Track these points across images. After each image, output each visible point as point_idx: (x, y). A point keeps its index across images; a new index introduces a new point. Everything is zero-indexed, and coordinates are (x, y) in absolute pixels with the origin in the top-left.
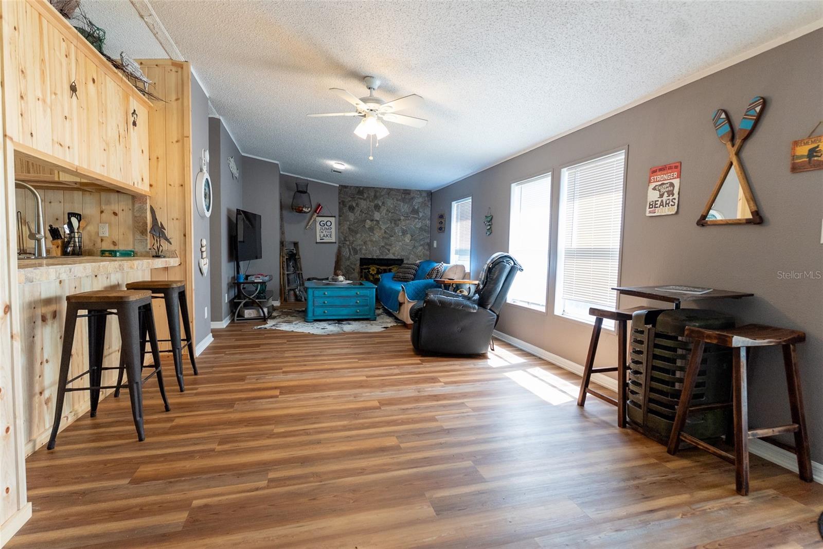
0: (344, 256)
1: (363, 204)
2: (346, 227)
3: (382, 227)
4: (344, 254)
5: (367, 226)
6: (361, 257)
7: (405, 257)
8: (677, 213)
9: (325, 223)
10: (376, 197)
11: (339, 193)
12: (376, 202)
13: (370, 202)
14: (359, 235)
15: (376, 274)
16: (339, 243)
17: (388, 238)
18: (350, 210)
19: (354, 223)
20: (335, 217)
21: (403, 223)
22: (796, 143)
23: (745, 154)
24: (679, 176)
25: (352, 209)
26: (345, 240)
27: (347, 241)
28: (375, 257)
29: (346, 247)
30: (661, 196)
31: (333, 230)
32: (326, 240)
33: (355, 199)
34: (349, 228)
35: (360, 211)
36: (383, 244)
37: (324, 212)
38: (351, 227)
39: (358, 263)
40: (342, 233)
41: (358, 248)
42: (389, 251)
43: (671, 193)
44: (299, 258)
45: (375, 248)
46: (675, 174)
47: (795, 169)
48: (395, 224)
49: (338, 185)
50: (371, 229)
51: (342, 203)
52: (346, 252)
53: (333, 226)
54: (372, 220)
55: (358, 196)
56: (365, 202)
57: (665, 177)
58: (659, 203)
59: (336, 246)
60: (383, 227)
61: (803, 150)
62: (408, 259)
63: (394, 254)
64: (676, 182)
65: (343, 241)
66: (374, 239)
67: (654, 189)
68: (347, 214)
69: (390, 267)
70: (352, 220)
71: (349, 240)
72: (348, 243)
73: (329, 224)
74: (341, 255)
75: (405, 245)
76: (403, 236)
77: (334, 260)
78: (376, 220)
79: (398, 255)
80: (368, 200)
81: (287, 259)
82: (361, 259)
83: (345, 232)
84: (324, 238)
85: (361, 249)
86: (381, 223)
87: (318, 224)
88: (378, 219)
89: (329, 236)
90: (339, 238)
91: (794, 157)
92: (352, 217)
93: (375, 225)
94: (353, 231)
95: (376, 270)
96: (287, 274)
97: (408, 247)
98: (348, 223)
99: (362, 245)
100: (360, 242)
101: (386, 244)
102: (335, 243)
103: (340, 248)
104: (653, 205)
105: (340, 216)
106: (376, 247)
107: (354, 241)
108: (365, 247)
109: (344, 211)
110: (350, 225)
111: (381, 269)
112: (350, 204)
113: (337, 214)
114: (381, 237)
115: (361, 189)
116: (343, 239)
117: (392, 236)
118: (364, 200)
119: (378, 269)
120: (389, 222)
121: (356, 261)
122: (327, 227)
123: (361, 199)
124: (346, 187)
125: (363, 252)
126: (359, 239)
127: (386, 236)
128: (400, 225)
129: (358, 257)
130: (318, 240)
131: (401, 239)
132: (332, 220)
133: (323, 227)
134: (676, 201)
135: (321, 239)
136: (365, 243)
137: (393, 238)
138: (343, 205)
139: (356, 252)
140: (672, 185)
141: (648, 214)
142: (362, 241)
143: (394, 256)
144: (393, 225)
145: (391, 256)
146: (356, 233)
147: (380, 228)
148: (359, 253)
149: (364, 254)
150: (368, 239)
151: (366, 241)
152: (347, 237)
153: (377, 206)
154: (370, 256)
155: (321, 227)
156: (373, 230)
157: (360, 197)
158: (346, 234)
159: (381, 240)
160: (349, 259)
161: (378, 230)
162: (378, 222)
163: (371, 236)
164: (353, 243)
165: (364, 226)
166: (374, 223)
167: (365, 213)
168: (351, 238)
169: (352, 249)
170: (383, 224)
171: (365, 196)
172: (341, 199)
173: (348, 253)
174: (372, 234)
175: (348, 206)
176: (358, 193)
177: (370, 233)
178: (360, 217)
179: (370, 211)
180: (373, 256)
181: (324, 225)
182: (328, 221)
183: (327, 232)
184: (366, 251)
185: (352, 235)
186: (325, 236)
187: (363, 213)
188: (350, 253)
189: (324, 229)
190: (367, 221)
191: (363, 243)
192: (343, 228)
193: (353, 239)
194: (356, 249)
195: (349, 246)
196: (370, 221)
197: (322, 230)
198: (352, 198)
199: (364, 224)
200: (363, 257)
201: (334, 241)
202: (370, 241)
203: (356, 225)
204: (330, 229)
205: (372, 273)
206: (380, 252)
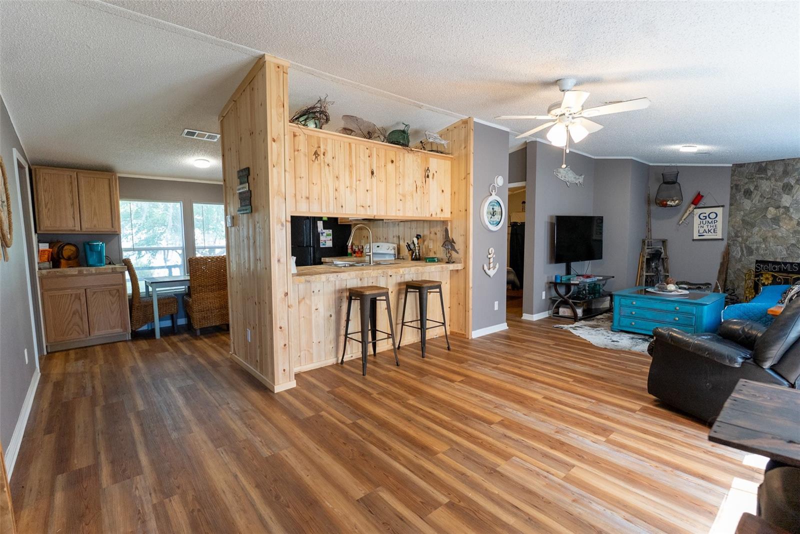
0: (734, 257)
1: (766, 186)
2: (738, 219)
3: (793, 216)
4: (734, 254)
5: (769, 216)
6: (757, 259)
9: (707, 215)
10: (786, 173)
11: (732, 175)
12: (786, 181)
13: (776, 180)
14: (756, 229)
15: (769, 284)
16: (728, 240)
18: (745, 196)
19: (751, 212)
20: (723, 206)
25: (748, 194)
26: (737, 236)
27: (739, 237)
28: (779, 260)
29: (738, 245)
31: (719, 224)
32: (707, 236)
33: (754, 180)
34: (743, 220)
35: (761, 196)
36: (794, 242)
37: (705, 202)
38: (746, 218)
39: (753, 267)
40: (733, 227)
41: (754, 247)
44: (666, 258)
45: (779, 247)
49: (731, 165)
50: (776, 220)
51: (735, 187)
52: (736, 252)
53: (719, 219)
54: (778, 207)
55: (758, 176)
56: (768, 183)
59: (725, 243)
60: (795, 216)
65: (733, 238)
66: (780, 234)
68: (742, 201)
70: (748, 209)
71: (742, 237)
72: (740, 239)
73: (713, 216)
74: (730, 255)
77: (718, 260)
78: (785, 207)
80: (773, 179)
81: (647, 259)
82: (758, 262)
83: (737, 224)
84: (705, 234)
85: (757, 249)
86: (791, 210)
87: (696, 218)
88: (788, 206)
89: (712, 231)
90: (729, 233)
92: (747, 204)
93: (783, 214)
94: (748, 224)
95: (771, 279)
96: (646, 276)
98: (742, 213)
99: (760, 243)
100: (756, 238)
102: (722, 239)
103: (728, 245)
105: (731, 205)
106: (782, 246)
107: (749, 237)
108: (764, 246)
109: (738, 198)
110: (744, 216)
111: (779, 279)
112: (746, 187)
113: (727, 203)
114: (791, 231)
115: (764, 165)
116: (733, 234)
118: (767, 180)
119: (774, 277)
121: (751, 264)
122: (710, 221)
123: (762, 178)
124: (741, 166)
125: (762, 251)
126: (756, 235)
129: (753, 258)
130: (696, 237)
132: (719, 211)
133: (704, 221)
135: (699, 236)
136: (765, 240)
138: (736, 189)
139: (750, 251)
142: (760, 236)
146: (753, 225)
147: (791, 219)
148: (756, 253)
149: (762, 255)
150: (771, 234)
151: (766, 238)
152: (739, 231)
153: (787, 186)
154: (772, 258)
155: (702, 221)
156: (779, 221)
157: (761, 176)
158: (739, 227)
159: (791, 235)
160: (740, 260)
161: (787, 221)
162: (787, 209)
163: (775, 229)
164: (747, 240)
165: (765, 216)
166: (782, 210)
167: (767, 197)
168: (745, 233)
169: (746, 248)
170: (794, 212)
171: (769, 173)
172: (735, 183)
173: (740, 254)
174: (777, 227)
175: (743, 190)
176: (758, 171)
177: (774, 226)
178: (759, 204)
179: (775, 194)
180: (777, 258)
181: (706, 218)
182: (712, 213)
183: (709, 227)
184: (766, 250)
185: (747, 229)
186: (706, 232)
187: (765, 198)
188: (742, 254)
189: (704, 223)
190: (770, 208)
191: (761, 240)
192: (734, 220)
193: (747, 235)
194: (751, 248)
195: (741, 243)
196: (774, 209)
197: (702, 225)
198: (749, 179)
199: (766, 213)
200: (760, 259)
201: (721, 238)
202: (773, 237)
203: (753, 215)
204: (714, 223)
205: (764, 283)
206: (789, 253)
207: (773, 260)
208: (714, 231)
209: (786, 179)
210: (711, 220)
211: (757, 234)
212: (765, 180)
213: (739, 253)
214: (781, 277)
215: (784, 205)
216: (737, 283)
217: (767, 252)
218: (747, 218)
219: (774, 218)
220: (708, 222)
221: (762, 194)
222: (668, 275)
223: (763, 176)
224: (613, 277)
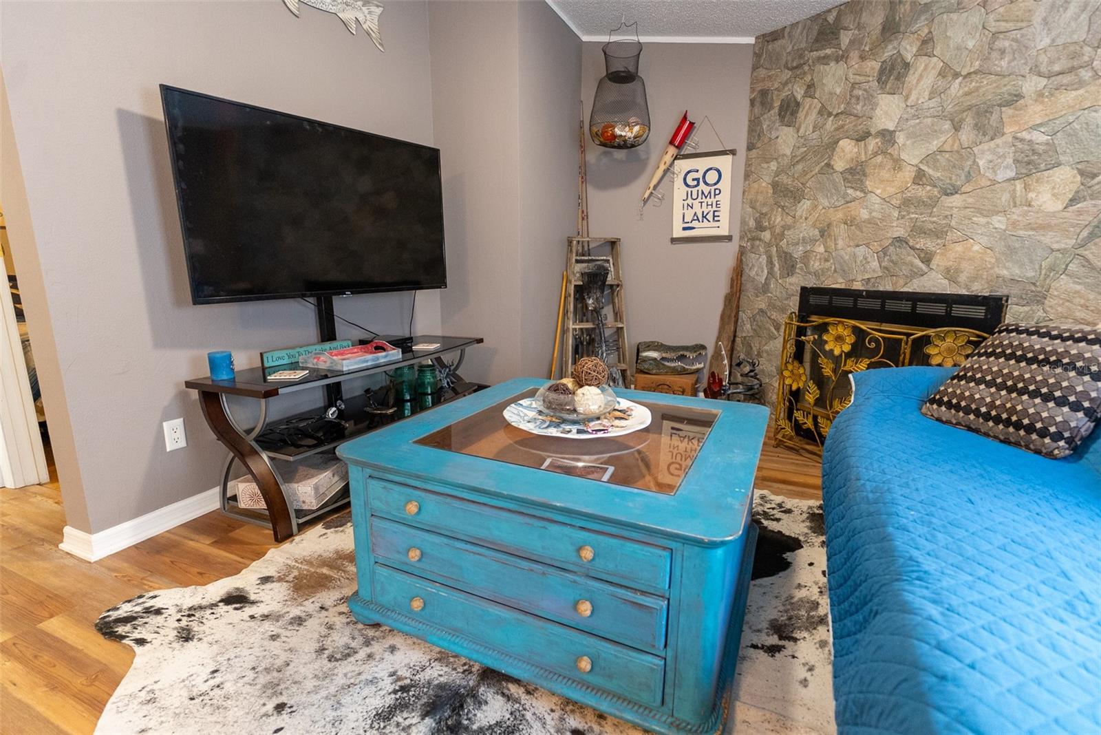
0: (753, 280)
1: (834, 79)
2: (765, 183)
3: (904, 156)
4: (753, 273)
5: (839, 165)
6: (805, 283)
7: (1014, 291)
9: (699, 175)
11: (755, 68)
12: (889, 51)
13: (863, 57)
14: (806, 204)
15: (848, 355)
16: (741, 238)
17: (931, 203)
18: (783, 119)
19: (794, 163)
20: (733, 151)
21: (1035, 113)
25: (789, 110)
26: (761, 228)
27: (764, 229)
28: (857, 286)
29: (762, 250)
31: (725, 199)
32: (702, 229)
33: (806, 68)
34: (775, 185)
35: (820, 113)
36: (900, 232)
37: (697, 140)
38: (784, 179)
39: (794, 305)
41: (798, 252)
42: (927, 260)
44: (618, 286)
45: (861, 251)
48: (978, 127)
49: (751, 40)
50: (856, 174)
51: (761, 99)
52: (758, 269)
53: (725, 185)
54: (862, 137)
55: (815, 54)
56: (841, 68)
59: (732, 248)
60: (912, 154)
62: (1040, 299)
63: (952, 275)
65: (751, 232)
66: (865, 214)
68: (773, 136)
69: (931, 332)
70: (788, 152)
71: (772, 228)
72: (766, 235)
73: (712, 177)
74: (744, 278)
75: (1029, 227)
76: (1019, 185)
77: (721, 288)
78: (883, 133)
79: (974, 279)
80: (854, 55)
81: (575, 286)
82: (805, 292)
83: (760, 198)
84: (695, 224)
85: (806, 256)
86: (901, 138)
87: (679, 182)
88: (891, 127)
89: (710, 217)
90: (743, 222)
92: (786, 140)
93: (875, 154)
94: (786, 194)
95: (850, 339)
96: (575, 330)
97: (1048, 239)
98: (773, 166)
99: (813, 241)
100: (805, 229)
101: (917, 230)
102: (729, 238)
103: (742, 252)
105: (750, 147)
106: (867, 245)
107: (786, 227)
108: (821, 249)
109: (765, 126)
110: (777, 174)
111: (876, 339)
112: (786, 92)
113: (741, 146)
114: (895, 202)
115: (831, 17)
116: (752, 223)
117: (955, 191)
118: (838, 59)
119: (859, 333)
120: (947, 125)
121: (789, 297)
122: (706, 189)
123: (824, 60)
124: (775, 36)
125: (816, 265)
127: (922, 192)
128: (1007, 130)
129: (796, 282)
130: (678, 233)
131: (1005, 197)
132: (724, 163)
133: (695, 190)
135: (684, 229)
136: (825, 232)
137: (956, 200)
138: (762, 104)
139: (789, 266)
142: (814, 226)
143: (953, 280)
144: (966, 136)
145: (934, 282)
146: (797, 196)
147: (897, 164)
148: (801, 269)
149: (816, 274)
150: (840, 215)
151: (829, 225)
152: (766, 214)
153: (893, 68)
154: (841, 280)
155: (689, 190)
156: (865, 175)
157: (822, 53)
158: (764, 204)
159: (896, 214)
160: (765, 288)
161: (885, 174)
162: (887, 136)
163: (854, 200)
164: (782, 235)
165: (828, 165)
166: (873, 143)
167: (834, 113)
168: (779, 219)
169: (779, 257)
170: (908, 143)
171: (845, 39)
172: (759, 87)
173: (766, 271)
174: (858, 194)
175: (777, 104)
176: (817, 40)
177: (850, 191)
178: (815, 135)
179: (858, 98)
180: (853, 280)
181: (698, 185)
182: (711, 169)
183: (704, 205)
184: (826, 260)
185: (783, 208)
186: (698, 220)
187: (830, 114)
188: (771, 272)
189: (695, 196)
190: (841, 142)
191: (817, 232)
192: (756, 185)
193: (783, 223)
194: (791, 256)
195: (769, 245)
196: (853, 143)
197: (690, 201)
198: (792, 69)
199: (830, 158)
200: (811, 283)
201: (727, 234)
202: (845, 223)
203: (800, 167)
204: (715, 195)
205: (832, 351)
206: (883, 264)
207: (843, 287)
208: (714, 216)
209: (890, 47)
210: (709, 188)
211: (806, 219)
212: (832, 64)
213: (762, 272)
214: (877, 334)
215: (881, 127)
216: (757, 345)
217: (828, 264)
218: (785, 177)
219: (851, 168)
220: (703, 193)
221: (823, 106)
222: (622, 328)
223: (828, 51)
224: (480, 341)
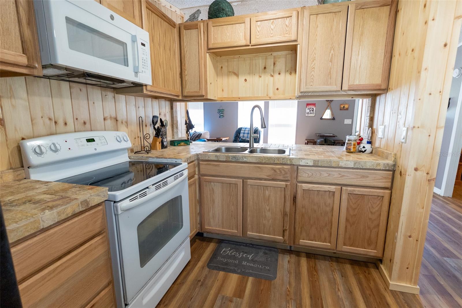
8: (315, 116)
22: (341, 105)
23: (331, 105)
24: (315, 107)
30: (310, 111)
43: (313, 111)
46: (314, 106)
47: (341, 109)
57: (311, 106)
58: (309, 113)
61: (342, 106)
64: (314, 108)
67: (308, 109)
91: (341, 107)
104: (308, 113)
134: (314, 113)
140: (313, 109)
141: (306, 115)
